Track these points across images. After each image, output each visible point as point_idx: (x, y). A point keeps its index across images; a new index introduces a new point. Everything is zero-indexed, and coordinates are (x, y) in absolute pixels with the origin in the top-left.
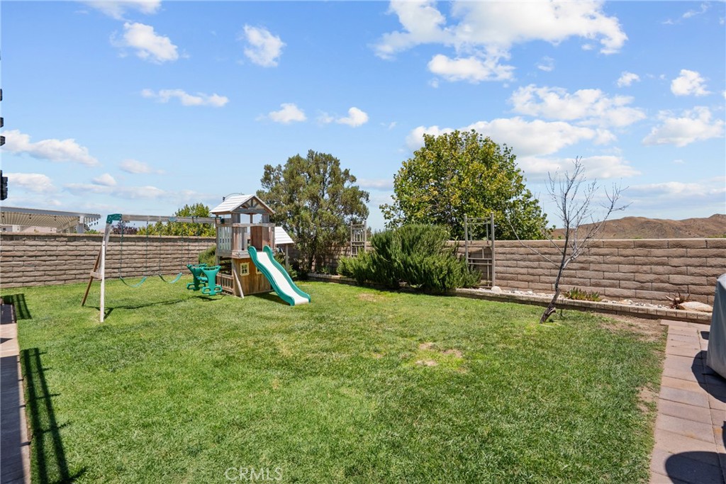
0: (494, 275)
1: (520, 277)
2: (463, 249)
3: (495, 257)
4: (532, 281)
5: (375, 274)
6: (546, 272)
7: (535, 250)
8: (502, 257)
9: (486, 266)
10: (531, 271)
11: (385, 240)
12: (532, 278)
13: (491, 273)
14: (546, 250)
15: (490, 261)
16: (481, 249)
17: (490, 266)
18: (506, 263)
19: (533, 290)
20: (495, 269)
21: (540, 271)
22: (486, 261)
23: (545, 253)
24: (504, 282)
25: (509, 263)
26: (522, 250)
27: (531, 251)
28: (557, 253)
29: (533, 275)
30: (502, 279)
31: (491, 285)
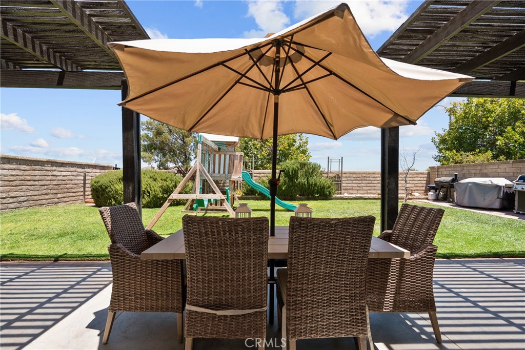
1: (354, 188)
3: (343, 179)
4: (359, 190)
5: (284, 191)
6: (365, 185)
7: (360, 175)
8: (345, 179)
9: (338, 184)
10: (359, 185)
13: (341, 187)
14: (365, 175)
15: (341, 181)
16: (334, 175)
17: (341, 184)
18: (347, 182)
19: (360, 194)
20: (343, 185)
21: (362, 185)
22: (338, 181)
23: (364, 177)
25: (349, 182)
26: (354, 175)
27: (358, 176)
28: (369, 177)
29: (359, 187)
30: (346, 190)
31: (341, 193)
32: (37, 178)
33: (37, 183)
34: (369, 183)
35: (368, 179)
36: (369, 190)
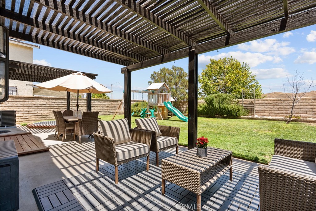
0: (255, 111)
1: (266, 112)
2: (241, 102)
3: (255, 105)
4: (271, 113)
5: (206, 112)
6: (277, 109)
7: (272, 102)
8: (258, 105)
9: (251, 108)
10: (270, 109)
11: (212, 99)
12: (271, 112)
13: (253, 111)
14: (277, 102)
15: (253, 106)
16: (249, 102)
17: (253, 108)
18: (260, 107)
19: (271, 116)
20: (255, 109)
21: (274, 109)
22: (251, 106)
23: (276, 103)
24: (259, 114)
25: (261, 107)
26: (266, 102)
27: (270, 102)
28: (281, 103)
29: (271, 111)
30: (258, 112)
31: (253, 115)
32: (116, 105)
33: (115, 107)
34: (281, 108)
35: (280, 104)
36: (281, 113)
